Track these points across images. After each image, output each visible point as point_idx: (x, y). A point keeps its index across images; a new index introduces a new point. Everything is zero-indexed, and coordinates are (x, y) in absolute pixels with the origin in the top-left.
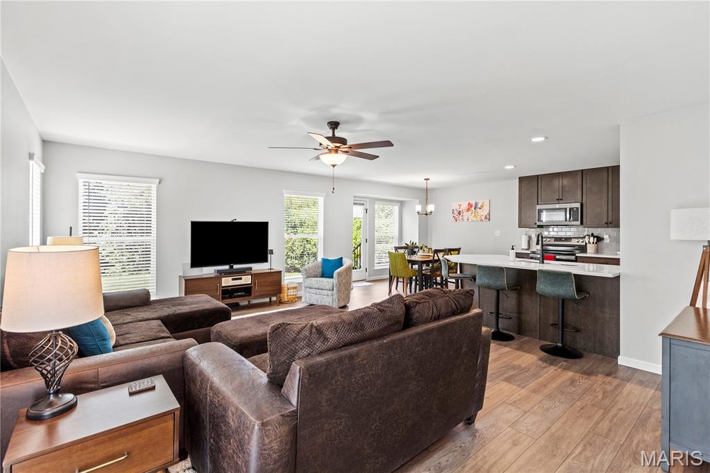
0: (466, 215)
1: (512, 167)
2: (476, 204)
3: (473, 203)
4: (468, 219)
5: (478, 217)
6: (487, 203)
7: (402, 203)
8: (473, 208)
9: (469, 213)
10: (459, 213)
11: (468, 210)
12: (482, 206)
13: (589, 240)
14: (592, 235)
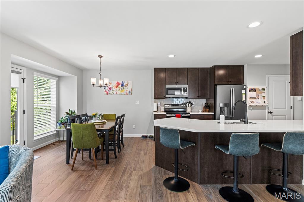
0: (115, 90)
1: (173, 56)
2: (123, 83)
3: (120, 82)
4: (117, 93)
5: (124, 92)
6: (130, 83)
7: (59, 78)
8: (120, 86)
9: (118, 89)
10: (110, 89)
11: (117, 87)
12: (127, 85)
13: (189, 105)
14: (190, 102)
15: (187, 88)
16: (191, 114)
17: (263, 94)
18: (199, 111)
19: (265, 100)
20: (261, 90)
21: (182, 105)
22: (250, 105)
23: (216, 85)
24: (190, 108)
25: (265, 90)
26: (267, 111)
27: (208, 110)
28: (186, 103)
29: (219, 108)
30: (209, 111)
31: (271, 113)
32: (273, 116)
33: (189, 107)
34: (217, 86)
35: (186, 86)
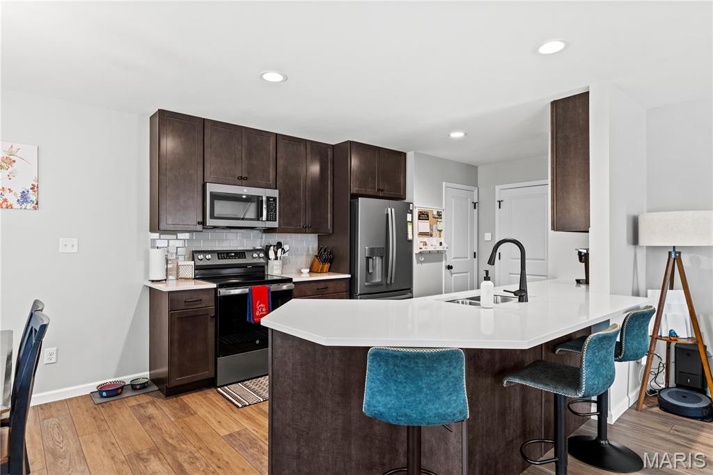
12: (8, 161)
13: (276, 253)
14: (279, 245)
15: (275, 199)
16: (294, 283)
17: (441, 226)
18: (303, 271)
19: (442, 240)
20: (436, 216)
21: (255, 255)
22: (421, 250)
23: (355, 197)
24: (278, 262)
25: (442, 216)
26: (444, 264)
27: (327, 266)
28: (268, 248)
29: (365, 259)
30: (330, 270)
31: (450, 267)
32: (452, 274)
33: (276, 259)
34: (360, 198)
35: (275, 193)
